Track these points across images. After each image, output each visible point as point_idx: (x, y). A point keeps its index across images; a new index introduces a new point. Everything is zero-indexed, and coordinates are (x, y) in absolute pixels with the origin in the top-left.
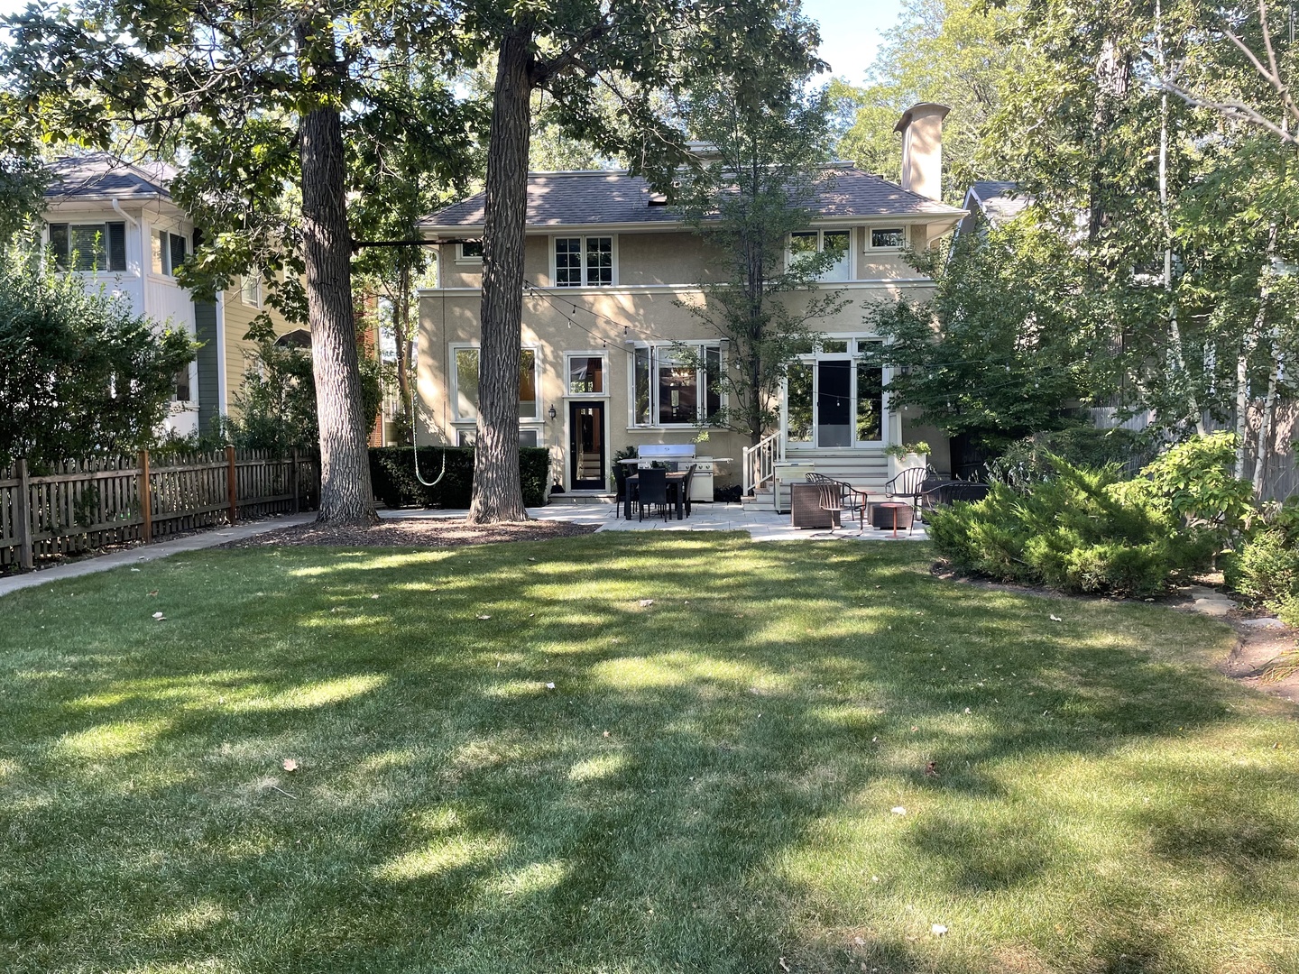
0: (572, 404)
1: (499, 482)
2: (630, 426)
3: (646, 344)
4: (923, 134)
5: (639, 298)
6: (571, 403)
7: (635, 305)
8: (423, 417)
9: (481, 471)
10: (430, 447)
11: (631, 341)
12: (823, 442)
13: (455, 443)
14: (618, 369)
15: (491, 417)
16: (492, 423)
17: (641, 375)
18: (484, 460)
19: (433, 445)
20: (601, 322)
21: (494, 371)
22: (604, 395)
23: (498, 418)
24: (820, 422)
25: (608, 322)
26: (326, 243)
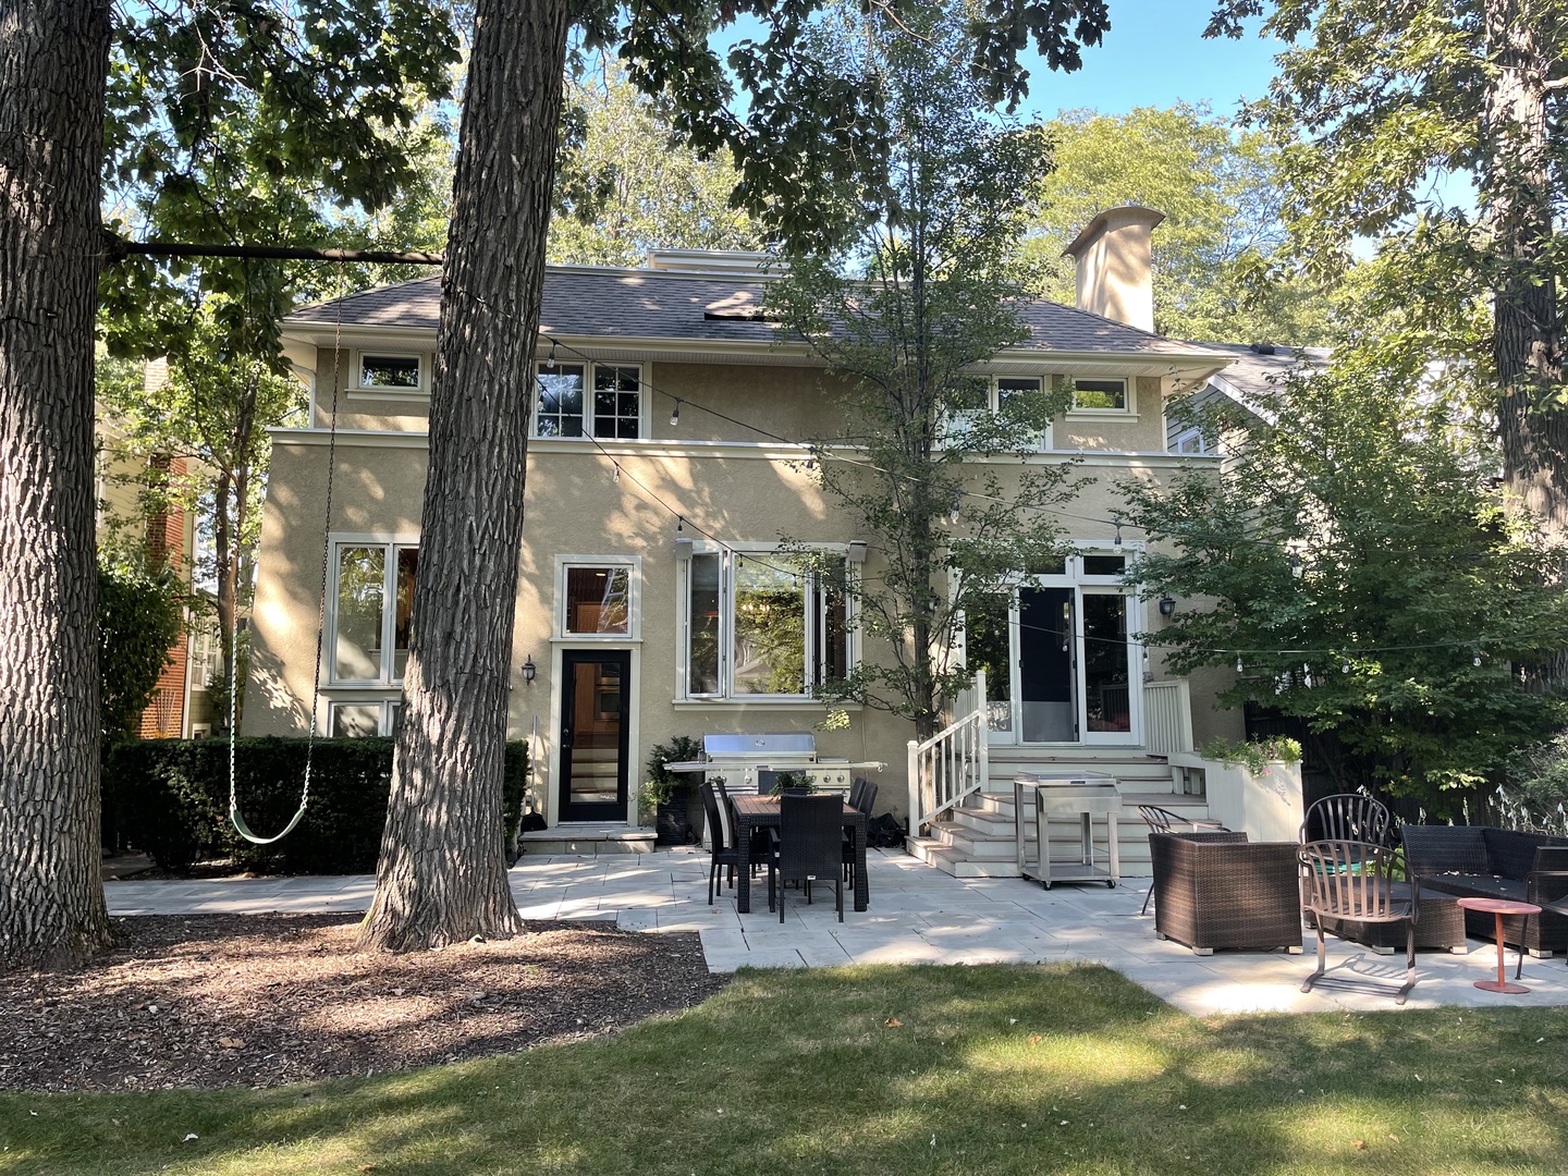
0: (566, 653)
1: (454, 834)
2: (679, 699)
3: (711, 546)
4: (1125, 252)
5: (702, 466)
6: (564, 651)
7: (694, 476)
8: (261, 675)
9: (410, 809)
10: (270, 739)
11: (687, 540)
12: (1030, 734)
13: (324, 729)
14: (657, 592)
15: (444, 670)
16: (445, 683)
17: (704, 602)
18: (417, 777)
19: (278, 733)
20: (629, 504)
21: (457, 555)
22: (631, 636)
23: (460, 671)
24: (1024, 698)
25: (642, 506)
26: (35, 223)
